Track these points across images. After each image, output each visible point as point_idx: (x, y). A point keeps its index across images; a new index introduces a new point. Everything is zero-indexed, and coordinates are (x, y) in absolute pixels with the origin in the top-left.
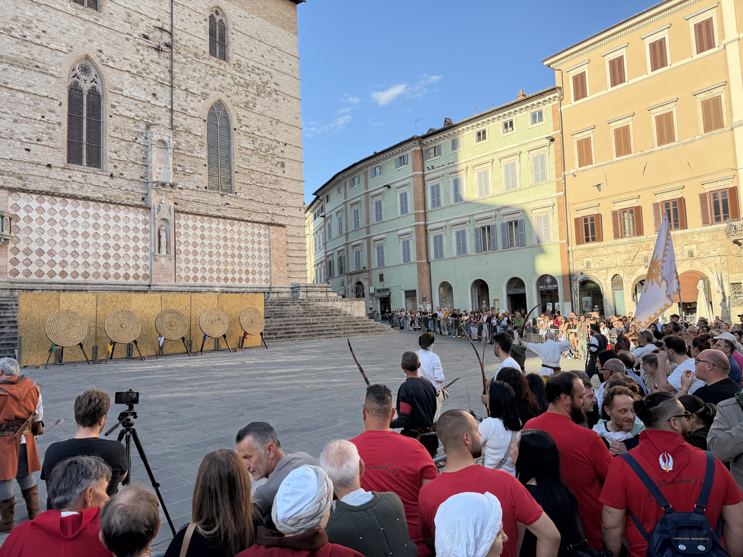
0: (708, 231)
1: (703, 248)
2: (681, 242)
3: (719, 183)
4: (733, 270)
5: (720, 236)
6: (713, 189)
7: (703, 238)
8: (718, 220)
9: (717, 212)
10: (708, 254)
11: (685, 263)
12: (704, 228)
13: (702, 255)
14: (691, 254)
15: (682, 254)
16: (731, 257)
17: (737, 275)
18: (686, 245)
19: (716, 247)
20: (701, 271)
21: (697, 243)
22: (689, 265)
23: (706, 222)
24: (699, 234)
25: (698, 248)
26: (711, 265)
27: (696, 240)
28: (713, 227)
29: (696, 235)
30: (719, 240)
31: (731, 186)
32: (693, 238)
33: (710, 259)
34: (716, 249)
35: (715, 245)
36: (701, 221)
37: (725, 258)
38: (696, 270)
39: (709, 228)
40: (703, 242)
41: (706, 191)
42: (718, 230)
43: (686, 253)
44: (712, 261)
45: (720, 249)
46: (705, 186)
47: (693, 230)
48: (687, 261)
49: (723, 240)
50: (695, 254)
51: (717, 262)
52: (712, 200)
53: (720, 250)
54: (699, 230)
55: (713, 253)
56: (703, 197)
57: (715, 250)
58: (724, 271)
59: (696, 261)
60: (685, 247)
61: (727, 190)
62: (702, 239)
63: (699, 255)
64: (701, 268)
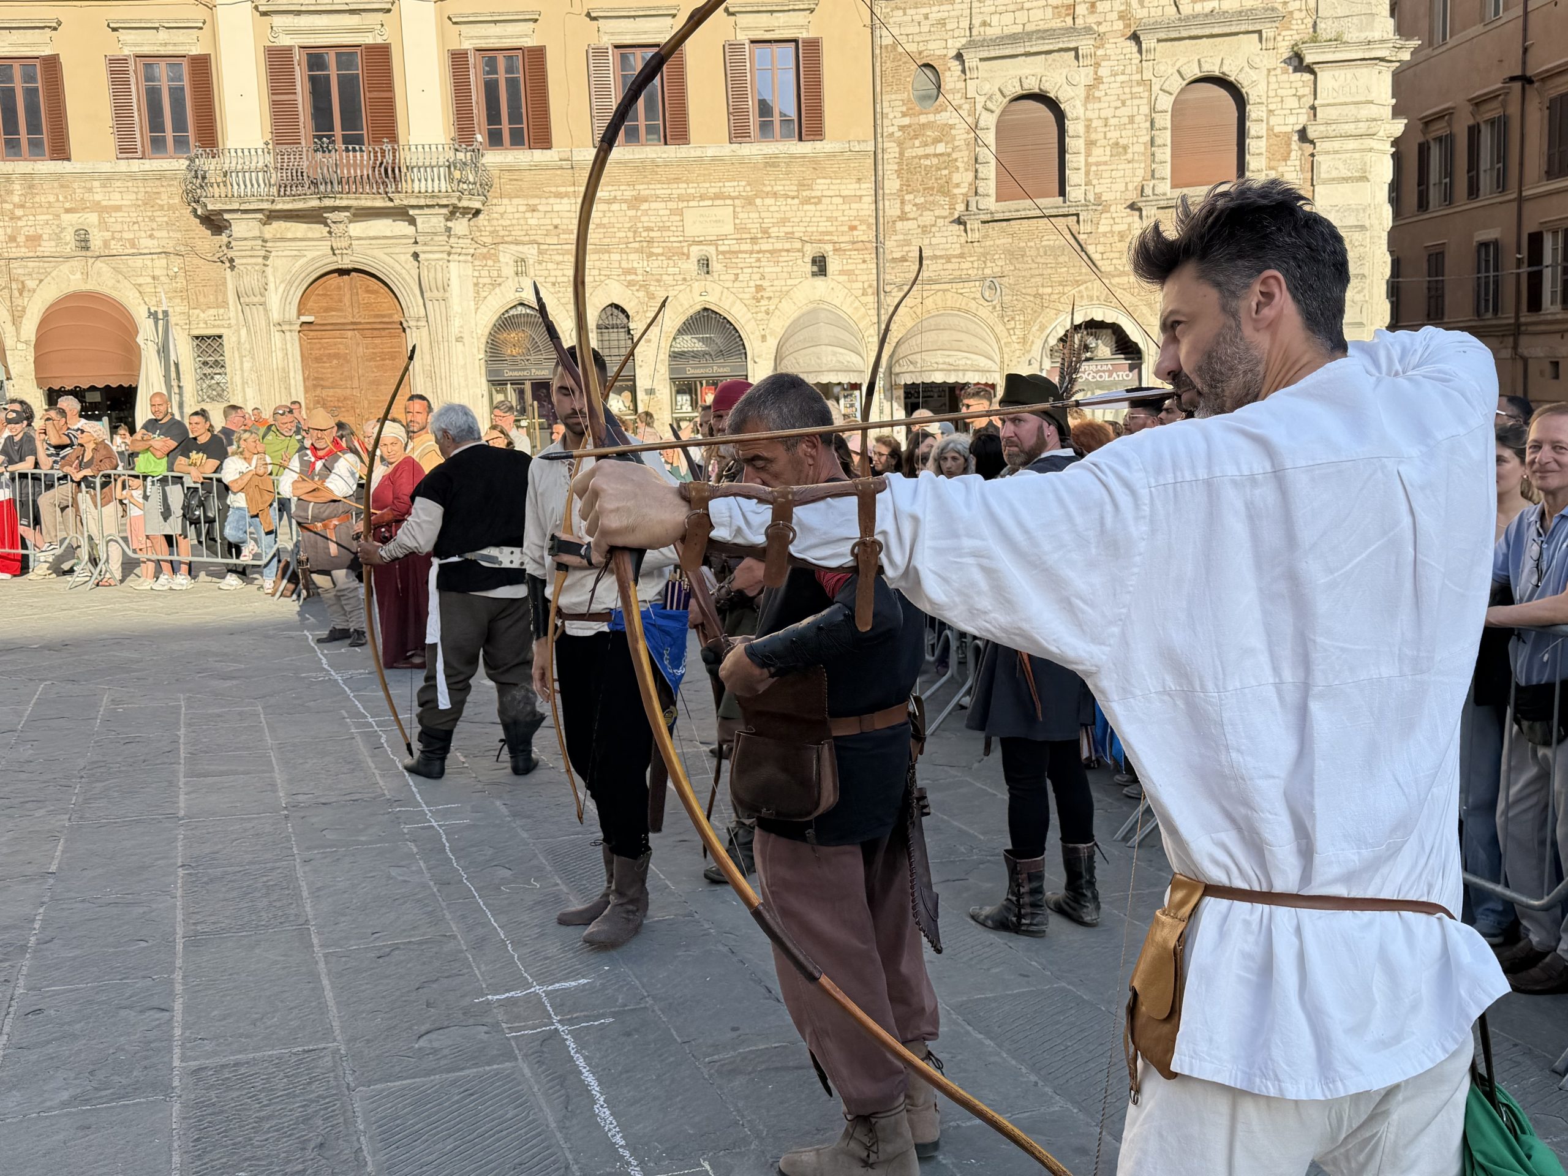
0: (131, 176)
1: (118, 227)
2: (52, 199)
3: (163, 35)
4: (201, 299)
5: (164, 196)
6: (146, 50)
7: (118, 196)
8: (158, 145)
9: (156, 122)
10: (133, 246)
11: (65, 268)
12: (123, 166)
13: (116, 247)
14: (83, 243)
15: (57, 238)
16: (197, 261)
17: (212, 312)
18: (68, 211)
19: (155, 225)
20: (114, 294)
21: (101, 209)
22: (78, 276)
23: (126, 150)
24: (108, 179)
25: (103, 225)
26: (140, 280)
27: (97, 197)
28: (149, 165)
29: (96, 184)
30: (161, 208)
31: (195, 51)
32: (90, 190)
33: (138, 262)
34: (157, 234)
35: (152, 219)
36: (110, 142)
37: (179, 260)
38: (99, 289)
39: (135, 165)
40: (118, 208)
41: (126, 51)
42: (160, 176)
43: (69, 236)
44: (145, 267)
45: (164, 234)
46: (123, 35)
47: (88, 167)
48: (74, 263)
49: (171, 207)
50: (96, 243)
51: (157, 273)
52: (143, 85)
53: (165, 239)
54: (106, 167)
55: (147, 244)
56: (117, 68)
57: (151, 236)
58: (178, 300)
59: (99, 264)
60: (66, 218)
61: (185, 63)
62: (116, 199)
63: (106, 244)
64: (114, 288)
